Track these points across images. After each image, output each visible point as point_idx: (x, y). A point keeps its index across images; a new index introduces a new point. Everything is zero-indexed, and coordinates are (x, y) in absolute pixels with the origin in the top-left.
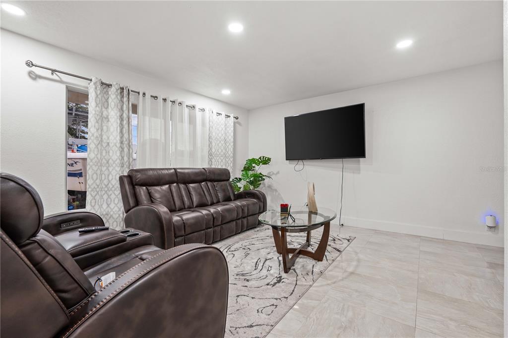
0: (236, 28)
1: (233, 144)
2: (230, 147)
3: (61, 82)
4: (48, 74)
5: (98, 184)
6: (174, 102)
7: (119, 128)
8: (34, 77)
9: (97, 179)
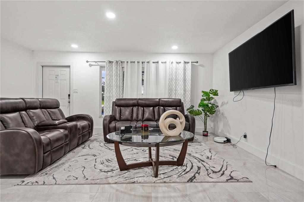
0: (111, 15)
1: (191, 81)
2: (189, 84)
3: (98, 65)
4: (94, 63)
5: (107, 105)
6: (149, 62)
7: (116, 80)
8: (91, 65)
9: (107, 102)
